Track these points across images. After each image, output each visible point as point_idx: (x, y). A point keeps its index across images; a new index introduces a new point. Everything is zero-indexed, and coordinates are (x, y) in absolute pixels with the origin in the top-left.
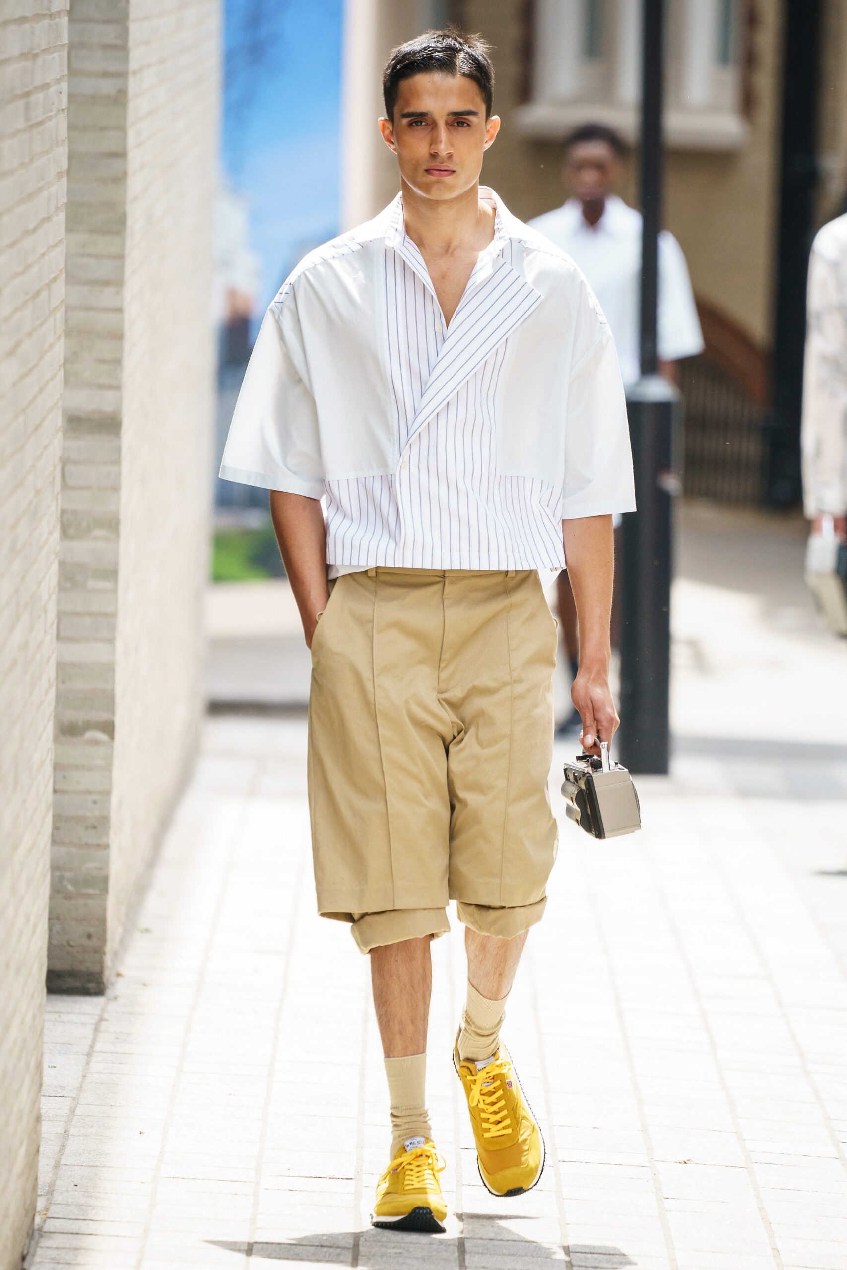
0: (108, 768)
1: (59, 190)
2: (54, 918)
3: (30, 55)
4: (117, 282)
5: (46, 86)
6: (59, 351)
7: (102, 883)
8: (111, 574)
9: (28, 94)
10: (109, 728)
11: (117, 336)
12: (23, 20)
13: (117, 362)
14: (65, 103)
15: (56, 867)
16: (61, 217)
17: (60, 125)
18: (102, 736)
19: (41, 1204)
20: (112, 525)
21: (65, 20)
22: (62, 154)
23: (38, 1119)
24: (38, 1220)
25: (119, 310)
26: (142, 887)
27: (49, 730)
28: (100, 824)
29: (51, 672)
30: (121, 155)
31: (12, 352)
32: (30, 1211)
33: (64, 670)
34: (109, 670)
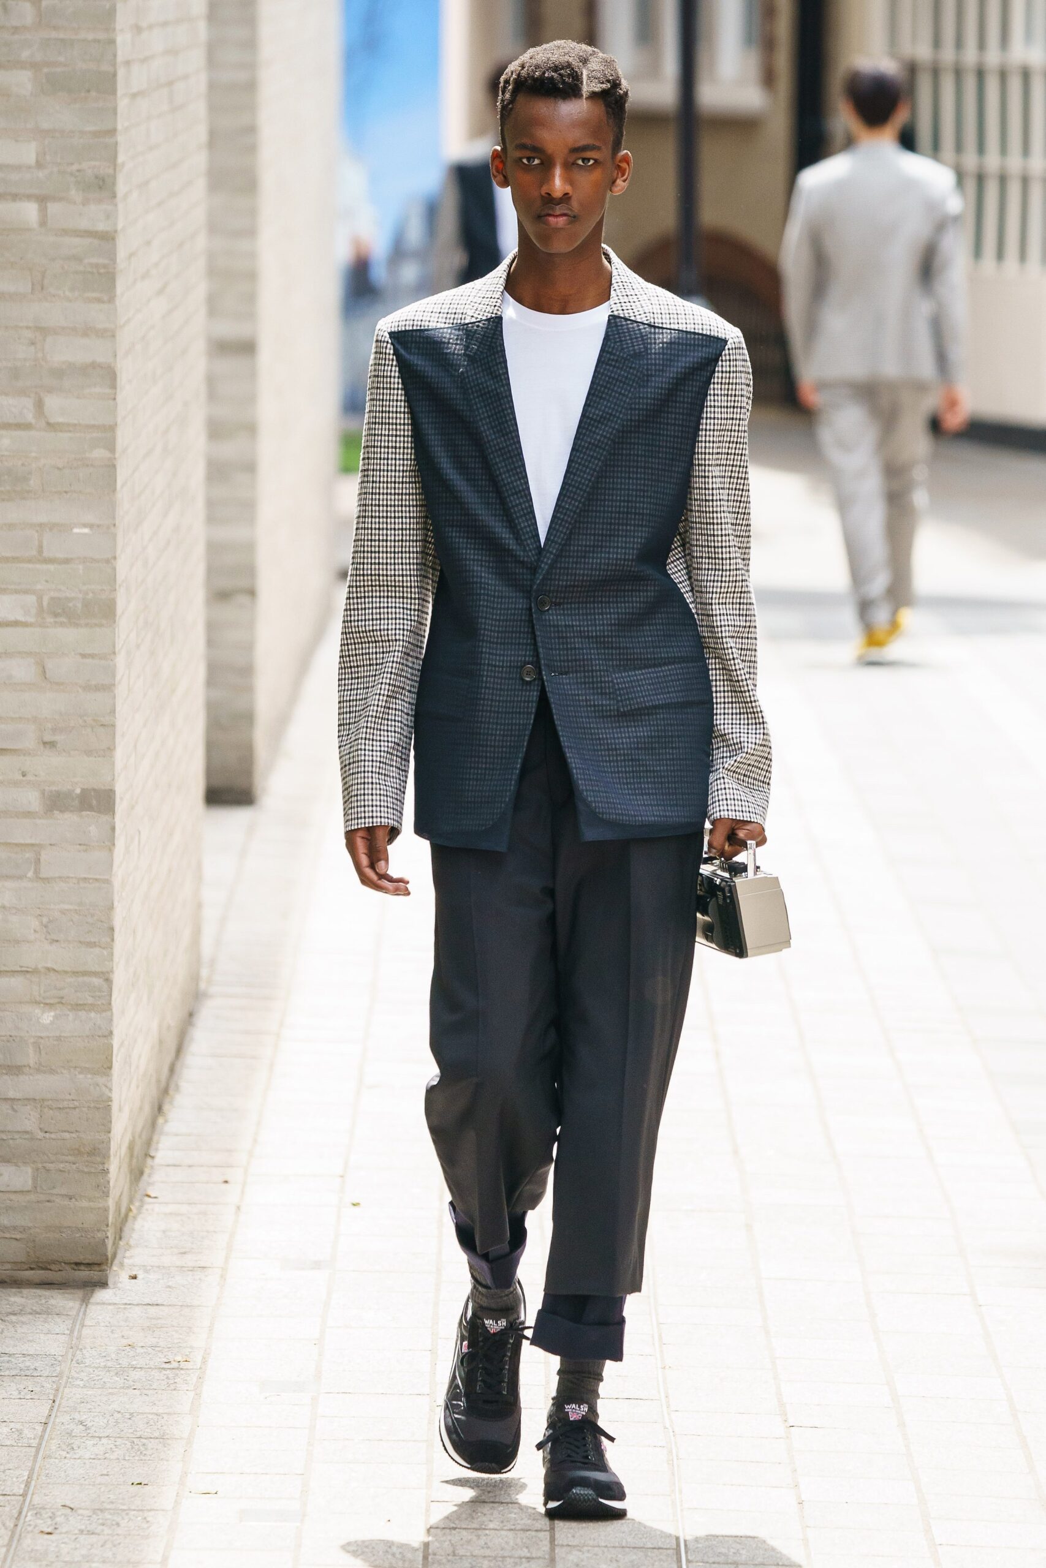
0: (251, 625)
1: (200, 160)
2: (211, 747)
3: (172, 52)
4: (251, 232)
5: (186, 77)
6: (201, 290)
7: (247, 718)
8: (250, 467)
9: (170, 84)
10: (252, 593)
11: (252, 275)
12: (165, 24)
13: (251, 298)
14: (202, 88)
15: (212, 707)
16: (201, 183)
17: (199, 108)
18: (243, 599)
19: (204, 972)
20: (251, 429)
21: (202, 26)
22: (201, 132)
23: (199, 906)
24: (203, 986)
25: (252, 255)
26: (283, 720)
27: (198, 595)
28: (247, 671)
29: (200, 549)
30: (251, 130)
31: (160, 292)
32: (195, 978)
33: (214, 549)
34: (250, 547)
